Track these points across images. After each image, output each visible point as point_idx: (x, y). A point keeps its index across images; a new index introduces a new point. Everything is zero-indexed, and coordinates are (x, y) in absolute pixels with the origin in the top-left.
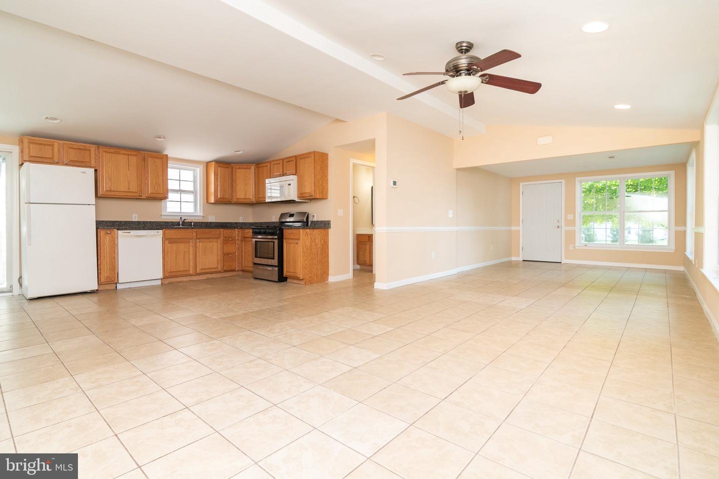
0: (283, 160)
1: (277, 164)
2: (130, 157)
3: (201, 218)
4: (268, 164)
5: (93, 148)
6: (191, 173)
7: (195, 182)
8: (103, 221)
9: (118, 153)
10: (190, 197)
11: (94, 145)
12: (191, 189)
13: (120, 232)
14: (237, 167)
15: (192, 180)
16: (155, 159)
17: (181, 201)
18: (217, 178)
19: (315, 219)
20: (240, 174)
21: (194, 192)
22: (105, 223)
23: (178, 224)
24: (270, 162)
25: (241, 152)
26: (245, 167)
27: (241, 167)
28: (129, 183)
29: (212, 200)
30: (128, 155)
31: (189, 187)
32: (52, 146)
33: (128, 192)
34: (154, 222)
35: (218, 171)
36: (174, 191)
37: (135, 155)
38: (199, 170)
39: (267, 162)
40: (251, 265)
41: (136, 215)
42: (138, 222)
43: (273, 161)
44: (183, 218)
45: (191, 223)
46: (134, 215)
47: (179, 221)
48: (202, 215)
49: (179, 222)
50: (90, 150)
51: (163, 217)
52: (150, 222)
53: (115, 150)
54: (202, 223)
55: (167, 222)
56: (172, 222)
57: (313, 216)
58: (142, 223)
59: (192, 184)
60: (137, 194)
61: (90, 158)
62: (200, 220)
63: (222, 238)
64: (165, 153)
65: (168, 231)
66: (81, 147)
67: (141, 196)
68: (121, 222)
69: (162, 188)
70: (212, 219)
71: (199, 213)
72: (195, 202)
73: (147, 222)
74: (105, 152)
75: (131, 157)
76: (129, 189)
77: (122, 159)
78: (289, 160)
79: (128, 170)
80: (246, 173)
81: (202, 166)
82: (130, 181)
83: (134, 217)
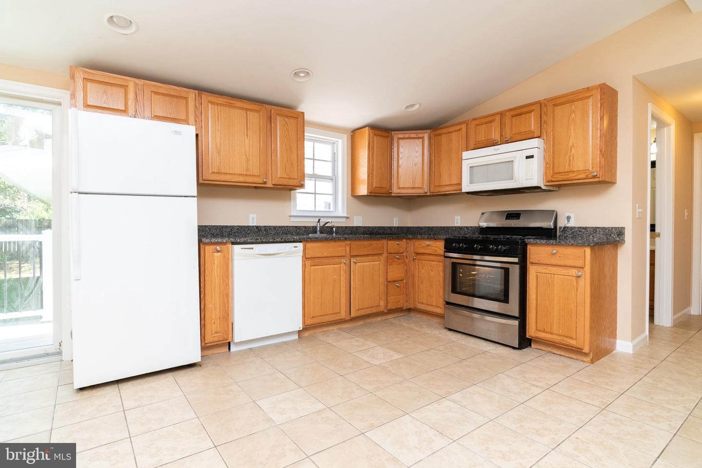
0: (502, 114)
1: (486, 123)
2: (250, 114)
3: (346, 220)
4: (464, 126)
5: (192, 95)
6: (328, 148)
7: (334, 161)
9: (231, 106)
10: (328, 187)
11: (194, 91)
12: (330, 173)
13: (237, 248)
14: (401, 136)
15: (330, 159)
16: (286, 119)
17: (315, 194)
18: (373, 154)
19: (573, 224)
21: (333, 179)
22: (210, 229)
23: (314, 230)
24: (466, 123)
25: (417, 107)
26: (414, 135)
27: (407, 136)
28: (248, 160)
29: (363, 190)
30: (246, 109)
31: (326, 170)
32: (125, 87)
33: (247, 175)
34: (280, 227)
35: (373, 142)
36: (311, 176)
37: (257, 111)
38: (342, 143)
39: (461, 123)
40: (441, 303)
42: (257, 227)
43: (474, 119)
44: (323, 221)
45: (332, 228)
46: (251, 216)
47: (315, 225)
48: (345, 215)
49: (316, 227)
50: (186, 99)
51: (292, 220)
52: (275, 227)
53: (225, 100)
54: (346, 227)
55: (299, 228)
56: (305, 227)
57: (569, 218)
58: (263, 229)
59: (330, 165)
60: (260, 180)
61: (187, 113)
62: (343, 223)
63: (385, 255)
64: (300, 109)
65: (309, 245)
66: (173, 93)
67: (265, 183)
68: (233, 227)
69: (296, 170)
70: (358, 221)
71: (341, 211)
72: (335, 194)
73: (270, 227)
74: (212, 103)
76: (248, 170)
77: (237, 116)
78: (520, 112)
79: (246, 136)
80: (416, 146)
81: (346, 135)
82: (249, 156)
83: (251, 220)
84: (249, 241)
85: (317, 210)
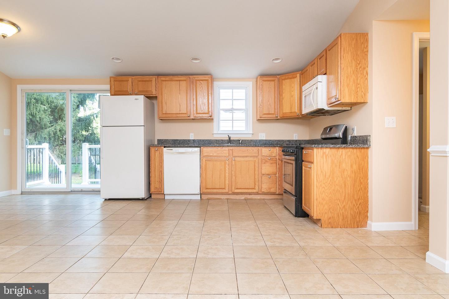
0: (317, 58)
1: (313, 65)
3: (251, 136)
4: (308, 68)
5: (154, 79)
6: (243, 91)
7: (247, 100)
8: (167, 140)
9: (171, 80)
10: (242, 115)
11: (154, 76)
12: (244, 107)
13: (165, 149)
14: (283, 78)
15: (244, 98)
16: (201, 82)
17: (232, 120)
19: (355, 134)
20: (286, 84)
21: (246, 110)
23: (227, 142)
24: (309, 65)
26: (290, 76)
27: (287, 77)
28: (180, 106)
30: (179, 81)
31: (241, 105)
32: (128, 81)
33: (179, 113)
34: (206, 140)
36: (226, 110)
37: (185, 80)
41: (193, 134)
43: (311, 62)
45: (239, 140)
46: (191, 134)
48: (251, 132)
50: (151, 82)
51: (215, 136)
52: (203, 140)
54: (251, 140)
55: (218, 140)
56: (222, 140)
57: (354, 129)
58: (197, 141)
59: (244, 102)
60: (186, 115)
61: (152, 87)
62: (249, 137)
63: (260, 157)
65: (205, 149)
66: (146, 79)
67: (190, 117)
68: (180, 140)
69: (207, 108)
70: (262, 137)
71: (249, 131)
72: (247, 121)
73: (200, 140)
74: (162, 80)
75: (182, 82)
76: (180, 110)
77: (175, 85)
78: (321, 56)
79: (179, 94)
80: (292, 84)
81: (251, 82)
82: (181, 104)
83: (191, 136)
84: (171, 146)
85: (234, 130)
